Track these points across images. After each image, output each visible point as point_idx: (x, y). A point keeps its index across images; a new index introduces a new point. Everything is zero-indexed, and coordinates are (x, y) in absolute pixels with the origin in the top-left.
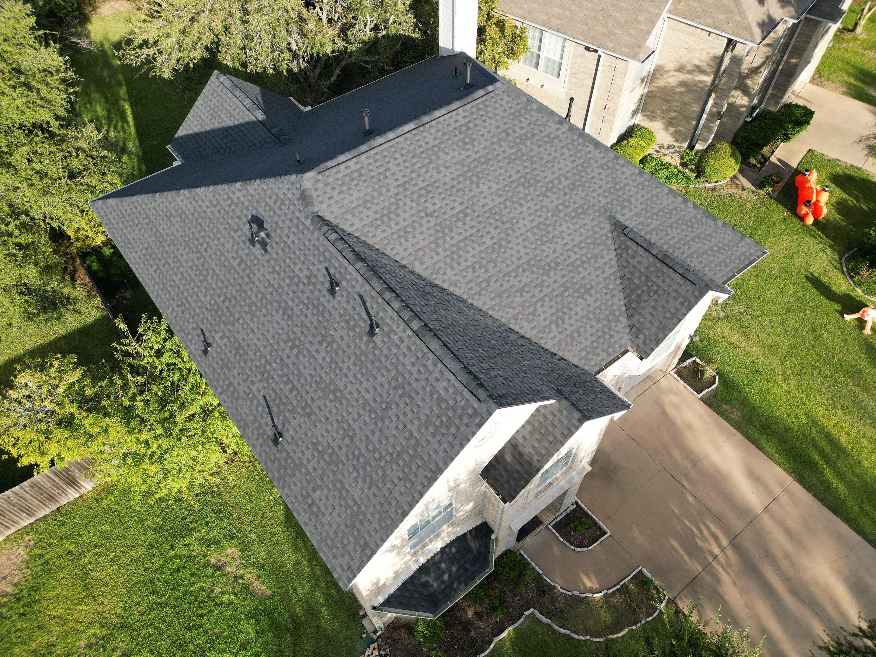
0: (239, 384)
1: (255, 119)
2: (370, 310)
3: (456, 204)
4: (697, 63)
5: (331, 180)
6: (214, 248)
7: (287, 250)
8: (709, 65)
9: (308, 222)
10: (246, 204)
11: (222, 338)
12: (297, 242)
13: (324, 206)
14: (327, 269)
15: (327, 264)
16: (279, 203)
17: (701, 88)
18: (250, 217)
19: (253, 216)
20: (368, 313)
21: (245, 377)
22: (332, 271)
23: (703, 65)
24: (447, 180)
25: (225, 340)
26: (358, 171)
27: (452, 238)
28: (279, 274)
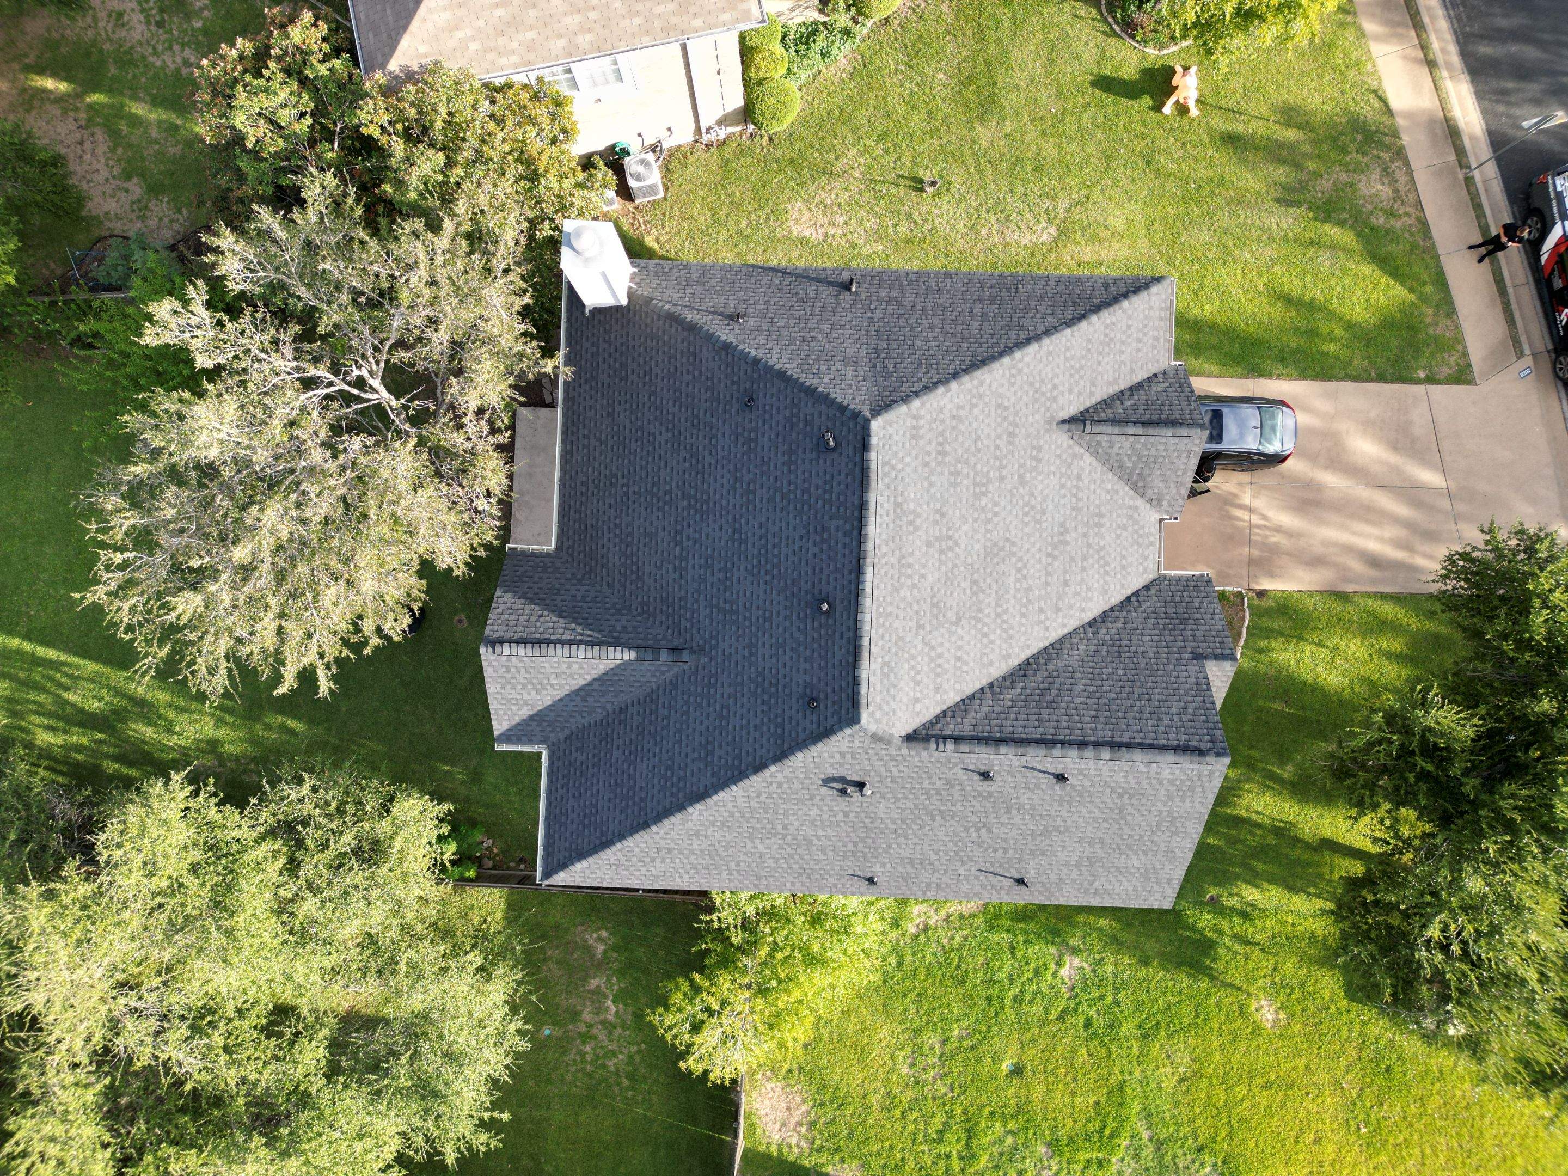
0: (940, 879)
1: (619, 662)
2: (1045, 770)
3: (963, 585)
5: (878, 699)
6: (796, 823)
7: (899, 780)
9: (905, 751)
10: (802, 776)
11: (883, 867)
12: (904, 770)
13: (898, 724)
14: (964, 769)
15: (960, 767)
16: (848, 756)
18: (820, 782)
19: (823, 780)
21: (942, 872)
22: (972, 767)
24: (936, 575)
25: (889, 865)
26: (884, 664)
27: (988, 616)
28: (906, 798)
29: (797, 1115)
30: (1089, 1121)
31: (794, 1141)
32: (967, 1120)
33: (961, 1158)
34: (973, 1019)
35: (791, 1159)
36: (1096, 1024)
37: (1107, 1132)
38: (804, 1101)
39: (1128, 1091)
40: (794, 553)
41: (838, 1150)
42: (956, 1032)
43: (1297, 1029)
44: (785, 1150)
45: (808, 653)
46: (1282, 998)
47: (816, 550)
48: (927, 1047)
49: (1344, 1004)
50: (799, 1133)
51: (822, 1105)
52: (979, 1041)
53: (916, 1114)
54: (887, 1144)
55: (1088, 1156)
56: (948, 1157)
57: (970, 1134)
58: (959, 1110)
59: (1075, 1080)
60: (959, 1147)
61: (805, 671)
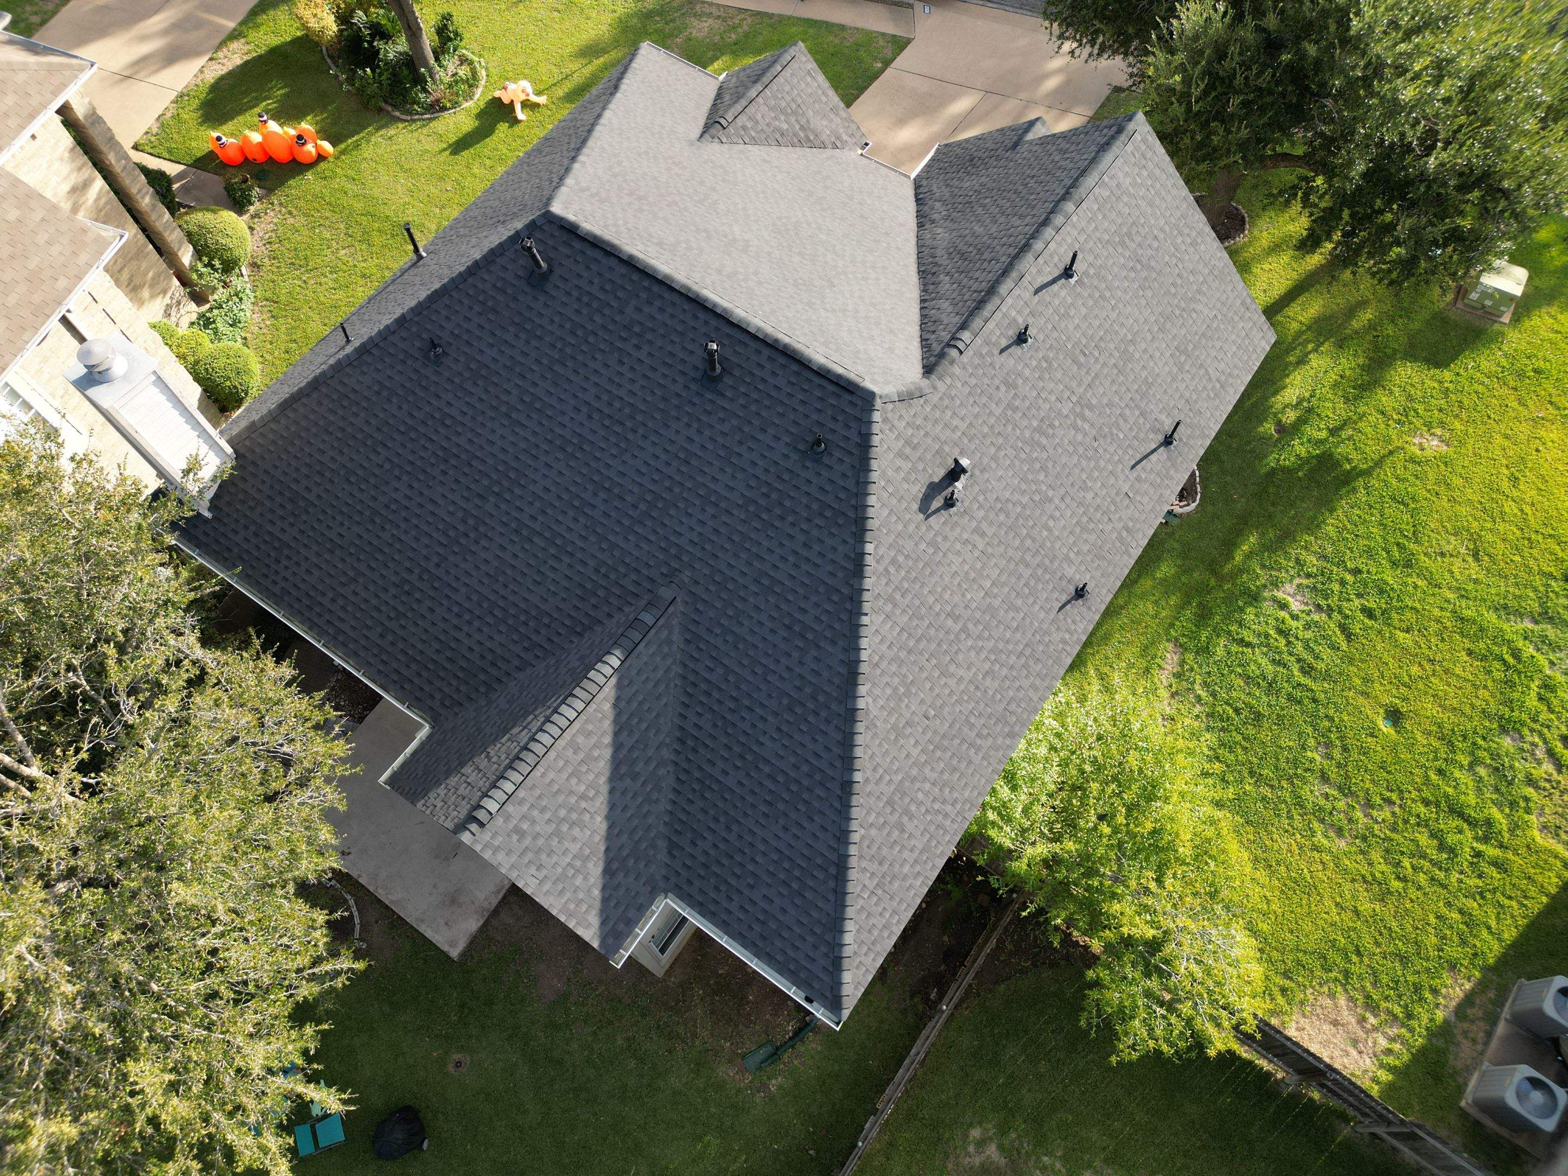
0: (1120, 518)
1: (613, 680)
2: (1050, 278)
3: (795, 260)
4: (66, 187)
6: (956, 599)
7: (973, 431)
8: (80, 169)
9: (942, 388)
10: (900, 527)
11: (1071, 562)
12: (964, 412)
14: (1002, 351)
15: (996, 352)
16: (908, 450)
17: (106, 204)
18: (921, 516)
19: (920, 510)
20: (1054, 281)
21: (1113, 508)
22: (1004, 343)
23: (75, 178)
24: (765, 267)
25: (1072, 555)
26: (825, 343)
27: (846, 266)
28: (999, 448)
29: (1348, 1017)
30: (1489, 672)
31: (1383, 1043)
32: (1437, 805)
33: (1485, 839)
34: (1309, 730)
35: (1406, 1057)
36: (1372, 605)
37: (1511, 661)
38: (1332, 995)
39: (1467, 613)
40: (633, 381)
41: (1417, 988)
42: (1318, 758)
43: (1458, 425)
44: (1390, 1060)
45: (756, 422)
46: (1418, 423)
47: (646, 348)
48: (1322, 802)
49: (1447, 375)
50: (1375, 1029)
51: (1347, 974)
52: (1342, 738)
53: (1406, 863)
54: (1432, 920)
55: (1533, 694)
56: (1478, 854)
57: (1457, 811)
58: (1422, 809)
59: (1432, 661)
60: (1469, 834)
61: (778, 438)
